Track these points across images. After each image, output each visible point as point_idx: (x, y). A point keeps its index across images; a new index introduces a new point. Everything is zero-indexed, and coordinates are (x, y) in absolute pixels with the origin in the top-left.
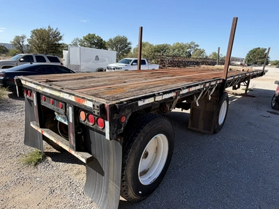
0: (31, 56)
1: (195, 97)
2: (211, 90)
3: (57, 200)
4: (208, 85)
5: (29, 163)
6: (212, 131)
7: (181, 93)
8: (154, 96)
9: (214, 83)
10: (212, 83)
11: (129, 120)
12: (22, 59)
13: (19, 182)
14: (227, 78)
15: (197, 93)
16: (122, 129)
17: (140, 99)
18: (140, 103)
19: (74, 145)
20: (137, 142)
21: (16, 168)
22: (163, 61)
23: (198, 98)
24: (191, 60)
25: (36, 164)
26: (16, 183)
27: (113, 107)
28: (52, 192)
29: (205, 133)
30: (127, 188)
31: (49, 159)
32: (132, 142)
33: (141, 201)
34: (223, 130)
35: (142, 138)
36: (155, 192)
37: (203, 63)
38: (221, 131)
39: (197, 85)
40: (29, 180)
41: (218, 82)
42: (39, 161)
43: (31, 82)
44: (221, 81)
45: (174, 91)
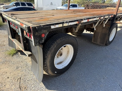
0: (19, 3)
1: (94, 25)
2: (105, 21)
3: (19, 72)
4: (102, 18)
5: (10, 54)
6: (105, 44)
7: (82, 22)
8: (63, 23)
9: (107, 17)
10: (106, 17)
11: (47, 36)
12: (14, 5)
13: (4, 62)
14: (117, 14)
15: (95, 22)
16: (43, 41)
17: (53, 25)
18: (52, 27)
19: (24, 48)
20: (53, 48)
21: (4, 56)
22: (88, 5)
23: (96, 26)
24: (104, 4)
25: (13, 55)
26: (3, 63)
27: (34, 28)
28: (17, 68)
29: (100, 45)
30: (47, 70)
31: (19, 53)
32: (50, 48)
33: (57, 76)
34: (112, 44)
35: (55, 46)
36: (66, 73)
37: (111, 6)
38: (111, 44)
39: (95, 18)
40: (8, 62)
41: (110, 16)
42: (15, 54)
43: (5, 15)
44: (113, 16)
45: (77, 21)
